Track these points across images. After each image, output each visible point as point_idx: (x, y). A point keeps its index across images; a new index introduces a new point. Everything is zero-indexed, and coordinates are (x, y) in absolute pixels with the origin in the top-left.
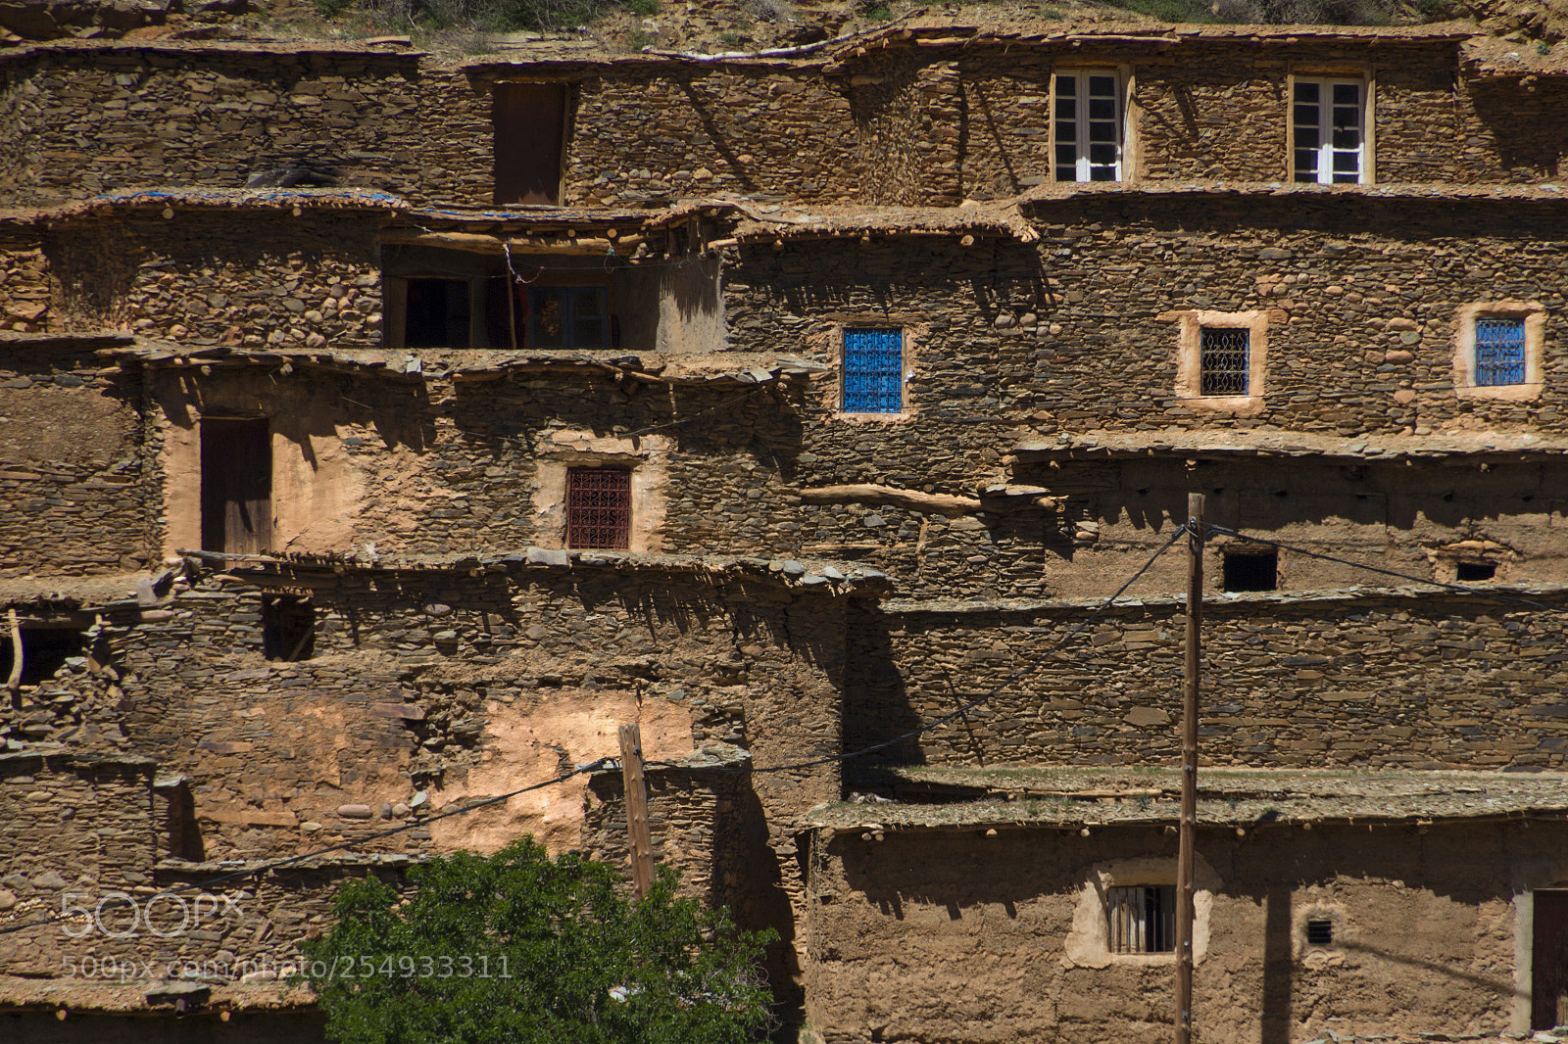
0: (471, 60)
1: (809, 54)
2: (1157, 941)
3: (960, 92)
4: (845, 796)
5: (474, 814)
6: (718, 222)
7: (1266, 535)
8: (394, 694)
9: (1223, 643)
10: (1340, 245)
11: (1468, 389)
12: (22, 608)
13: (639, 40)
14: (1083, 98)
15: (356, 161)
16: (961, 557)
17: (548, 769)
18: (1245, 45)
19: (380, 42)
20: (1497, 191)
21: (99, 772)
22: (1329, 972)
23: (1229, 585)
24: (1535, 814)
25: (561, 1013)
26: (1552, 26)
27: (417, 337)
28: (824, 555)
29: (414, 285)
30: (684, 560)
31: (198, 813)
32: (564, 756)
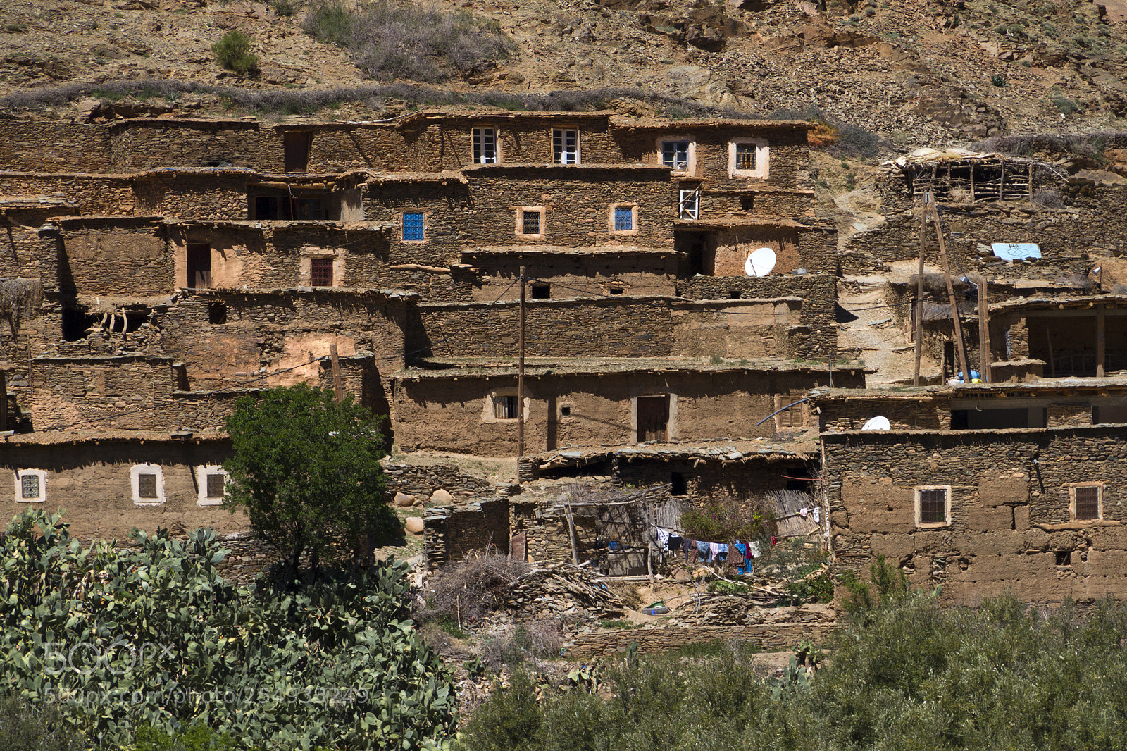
0: (276, 124)
1: (390, 122)
2: (512, 414)
3: (441, 134)
4: (407, 368)
5: (281, 374)
6: (361, 178)
7: (546, 280)
8: (254, 335)
9: (532, 316)
10: (570, 184)
11: (613, 231)
12: (126, 307)
13: (332, 117)
14: (482, 136)
15: (238, 158)
16: (444, 288)
17: (306, 359)
18: (536, 118)
19: (245, 119)
20: (622, 166)
21: (154, 362)
22: (569, 424)
23: (534, 297)
24: (636, 371)
25: (312, 440)
26: (639, 111)
27: (259, 217)
28: (398, 288)
29: (258, 199)
30: (351, 290)
31: (188, 375)
32: (311, 355)
